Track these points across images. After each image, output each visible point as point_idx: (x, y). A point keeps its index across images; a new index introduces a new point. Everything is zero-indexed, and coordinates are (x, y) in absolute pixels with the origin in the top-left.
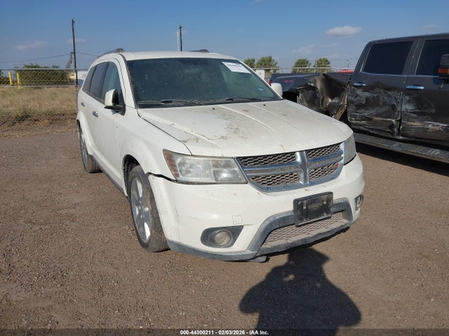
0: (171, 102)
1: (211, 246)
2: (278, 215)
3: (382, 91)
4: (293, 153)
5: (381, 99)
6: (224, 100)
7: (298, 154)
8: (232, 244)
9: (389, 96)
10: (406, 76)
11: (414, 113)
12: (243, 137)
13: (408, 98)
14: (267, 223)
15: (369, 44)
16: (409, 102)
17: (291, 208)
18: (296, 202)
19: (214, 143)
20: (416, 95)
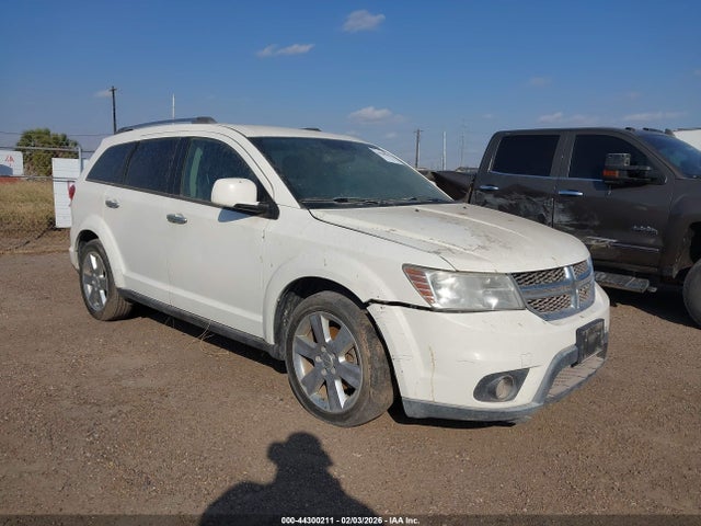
0: (345, 200)
1: (489, 401)
2: (564, 350)
3: (523, 196)
4: (562, 269)
5: (522, 206)
6: (405, 200)
7: (566, 269)
8: (515, 395)
9: (534, 203)
10: (555, 178)
11: (571, 226)
12: (504, 246)
13: (561, 206)
14: (555, 361)
15: (496, 136)
16: (563, 211)
17: (573, 340)
18: (579, 332)
19: (475, 254)
20: (572, 203)
